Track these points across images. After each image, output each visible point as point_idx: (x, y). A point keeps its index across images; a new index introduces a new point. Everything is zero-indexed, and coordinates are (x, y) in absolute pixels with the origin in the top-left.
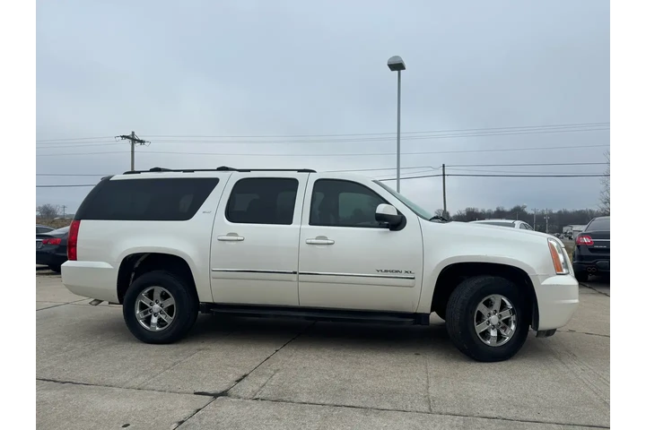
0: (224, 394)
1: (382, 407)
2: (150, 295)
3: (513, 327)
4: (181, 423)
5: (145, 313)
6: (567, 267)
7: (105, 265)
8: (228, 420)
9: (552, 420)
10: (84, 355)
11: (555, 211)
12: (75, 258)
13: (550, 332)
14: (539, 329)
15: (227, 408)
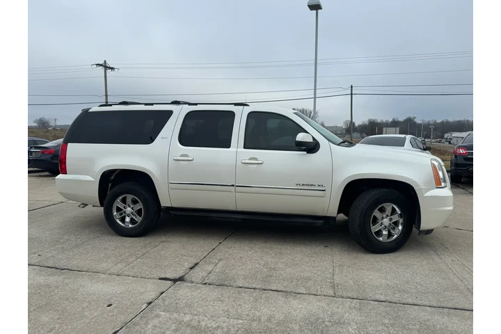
0: (181, 279)
1: (299, 291)
2: (124, 201)
3: (400, 227)
4: (150, 303)
5: (121, 214)
6: (445, 181)
7: (89, 178)
8: (185, 301)
9: (427, 303)
10: (76, 246)
11: (439, 121)
12: (65, 173)
13: (429, 232)
14: (421, 229)
15: (183, 291)
